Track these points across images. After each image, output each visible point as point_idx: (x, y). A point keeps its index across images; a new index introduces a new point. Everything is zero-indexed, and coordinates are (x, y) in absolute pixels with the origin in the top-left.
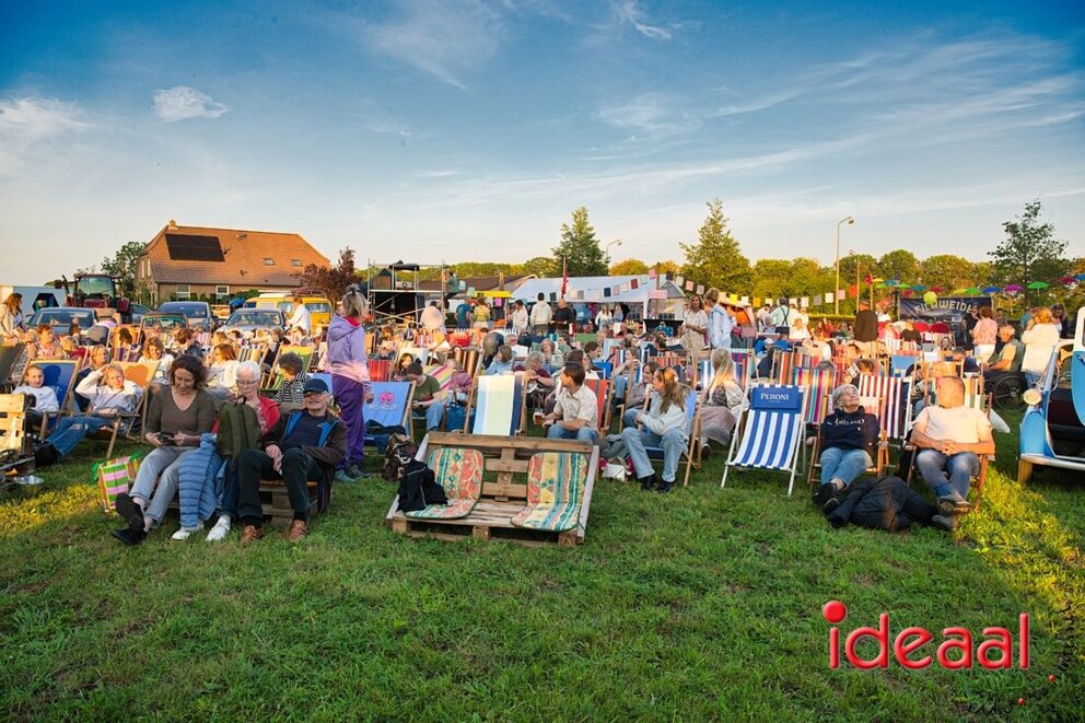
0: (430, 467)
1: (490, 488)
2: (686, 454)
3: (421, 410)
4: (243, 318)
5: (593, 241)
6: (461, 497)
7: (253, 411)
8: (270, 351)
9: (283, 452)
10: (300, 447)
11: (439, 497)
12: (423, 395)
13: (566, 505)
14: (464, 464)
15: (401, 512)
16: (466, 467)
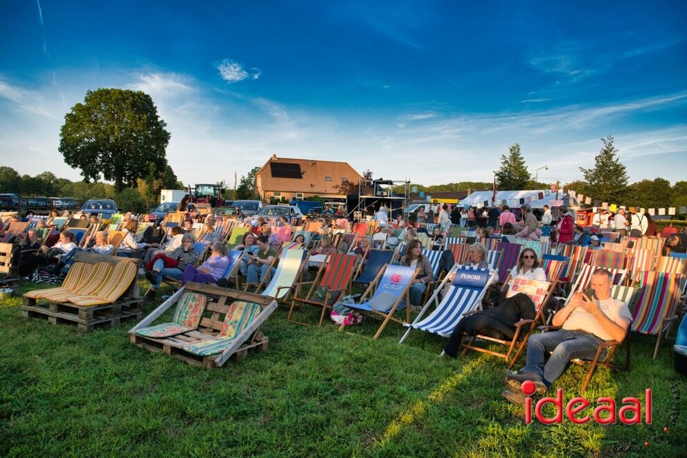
1: (205, 322)
5: (523, 167)
14: (196, 304)
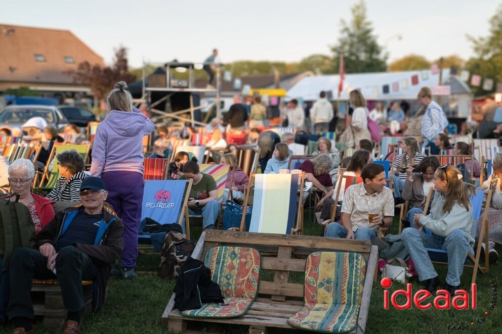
0: (206, 265)
1: (268, 287)
2: (472, 256)
3: (197, 209)
4: (14, 115)
6: (238, 296)
7: (27, 210)
8: (43, 149)
9: (57, 249)
10: (75, 245)
11: (215, 296)
12: (199, 194)
13: (344, 306)
14: (241, 263)
15: (176, 311)
16: (243, 265)
